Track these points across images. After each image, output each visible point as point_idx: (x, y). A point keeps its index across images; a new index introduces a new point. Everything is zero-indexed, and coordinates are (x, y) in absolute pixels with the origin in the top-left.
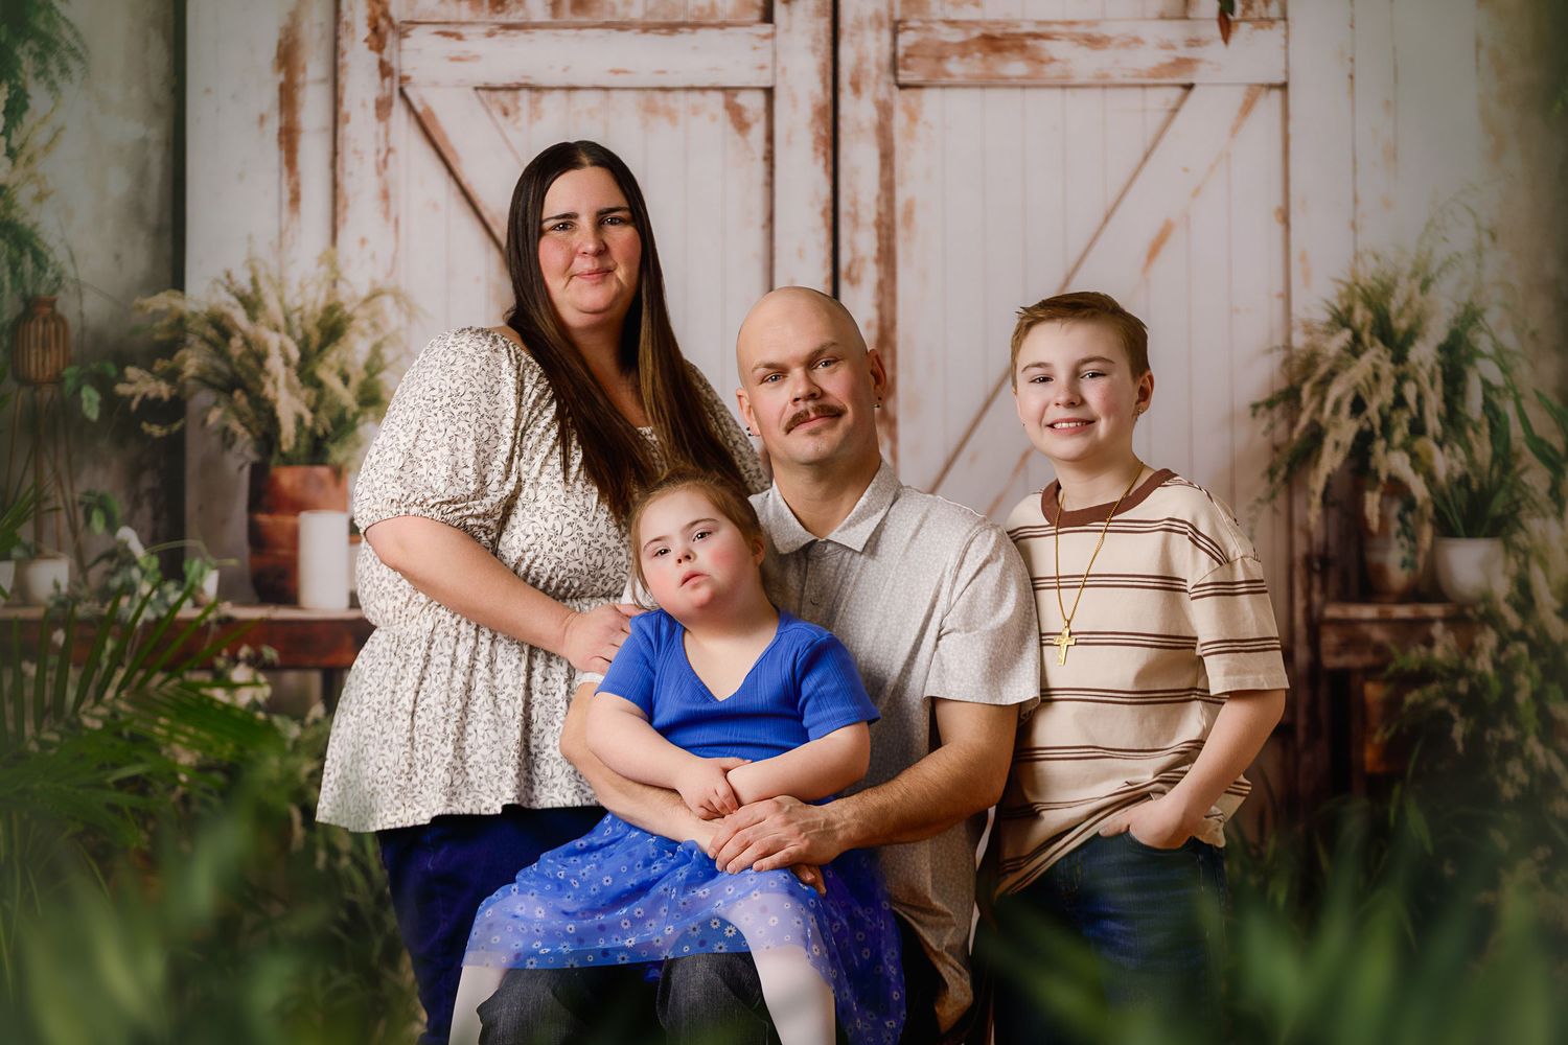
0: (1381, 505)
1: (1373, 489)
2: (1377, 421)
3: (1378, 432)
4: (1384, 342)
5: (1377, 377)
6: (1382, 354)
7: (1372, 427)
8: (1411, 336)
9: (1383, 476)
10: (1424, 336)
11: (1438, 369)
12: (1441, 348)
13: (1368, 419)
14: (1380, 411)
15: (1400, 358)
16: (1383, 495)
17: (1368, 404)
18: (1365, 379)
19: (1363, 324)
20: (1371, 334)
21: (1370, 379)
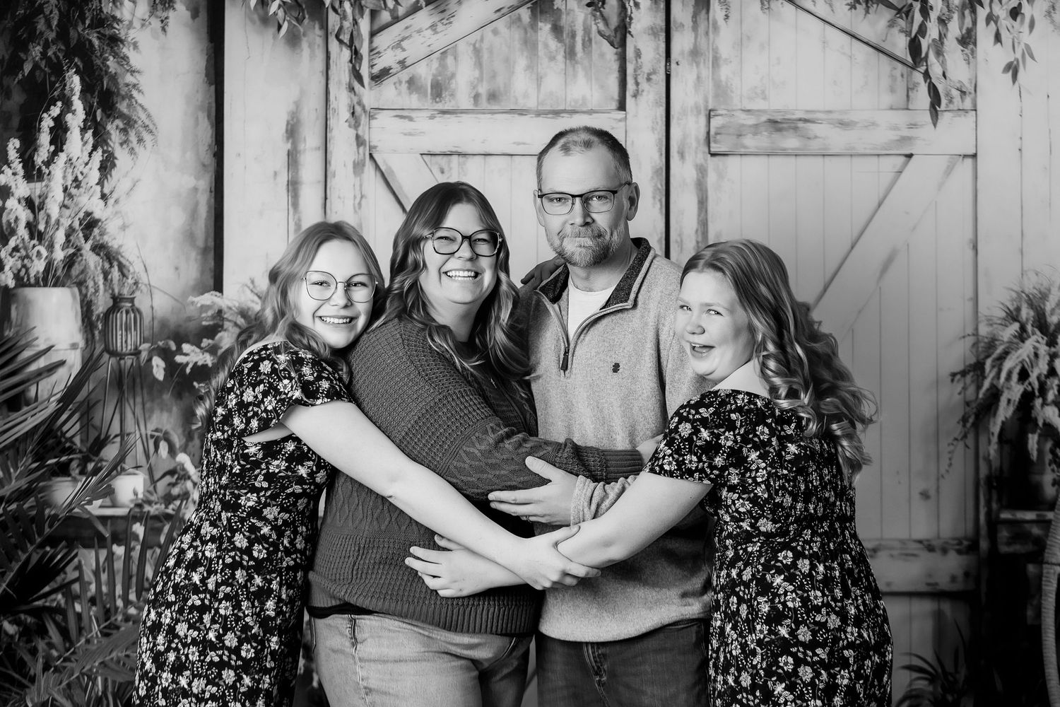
0: (1038, 443)
1: (1033, 432)
2: (1036, 385)
3: (1037, 393)
4: (1042, 333)
5: (1036, 355)
6: (1040, 340)
7: (1033, 388)
9: (1040, 423)
13: (1030, 384)
14: (1038, 378)
15: (1052, 343)
16: (1040, 436)
17: (1031, 373)
18: (1028, 357)
19: (1027, 319)
20: (1032, 326)
21: (1032, 357)
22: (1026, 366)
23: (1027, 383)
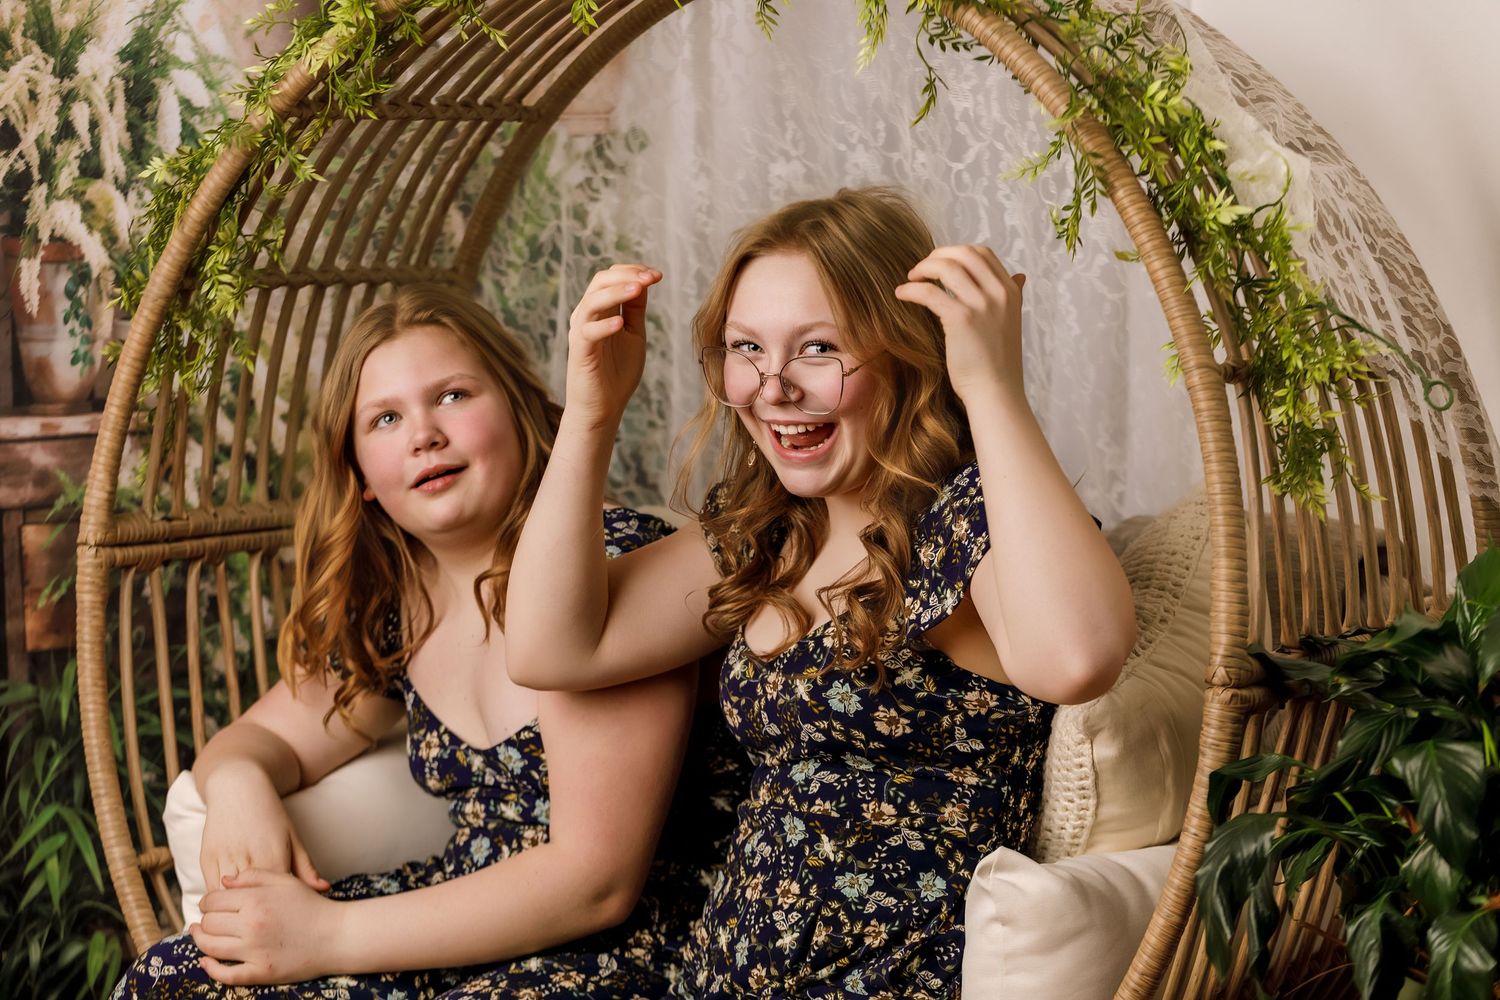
0: (41, 276)
1: (31, 256)
2: (35, 159)
3: (36, 176)
4: (44, 49)
5: (33, 96)
6: (41, 64)
7: (28, 166)
8: (81, 37)
9: (44, 236)
10: (100, 38)
11: (120, 83)
12: (124, 55)
13: (21, 156)
14: (38, 142)
15: (65, 70)
16: (43, 262)
17: (22, 135)
18: (17, 99)
19: (12, 22)
20: (24, 34)
21: (25, 97)
22: (13, 120)
23: (17, 151)
